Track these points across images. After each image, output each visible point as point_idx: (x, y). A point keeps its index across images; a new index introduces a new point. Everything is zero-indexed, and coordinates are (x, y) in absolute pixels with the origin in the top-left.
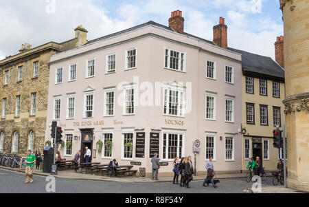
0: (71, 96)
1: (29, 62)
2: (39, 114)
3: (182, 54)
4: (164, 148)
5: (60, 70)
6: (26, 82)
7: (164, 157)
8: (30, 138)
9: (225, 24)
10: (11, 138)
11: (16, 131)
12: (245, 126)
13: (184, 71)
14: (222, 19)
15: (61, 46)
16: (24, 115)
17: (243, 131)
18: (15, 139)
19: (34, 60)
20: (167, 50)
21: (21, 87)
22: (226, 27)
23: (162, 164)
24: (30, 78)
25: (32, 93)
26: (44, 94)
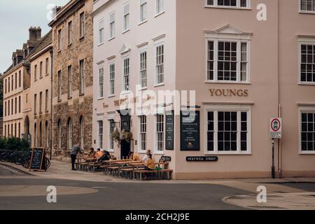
0: (112, 62)
1: (76, 15)
2: (87, 92)
4: (210, 135)
5: (101, 24)
6: (75, 45)
7: (210, 147)
16: (75, 94)
19: (80, 12)
21: (71, 53)
23: (205, 159)
24: (78, 38)
25: (80, 61)
26: (90, 61)
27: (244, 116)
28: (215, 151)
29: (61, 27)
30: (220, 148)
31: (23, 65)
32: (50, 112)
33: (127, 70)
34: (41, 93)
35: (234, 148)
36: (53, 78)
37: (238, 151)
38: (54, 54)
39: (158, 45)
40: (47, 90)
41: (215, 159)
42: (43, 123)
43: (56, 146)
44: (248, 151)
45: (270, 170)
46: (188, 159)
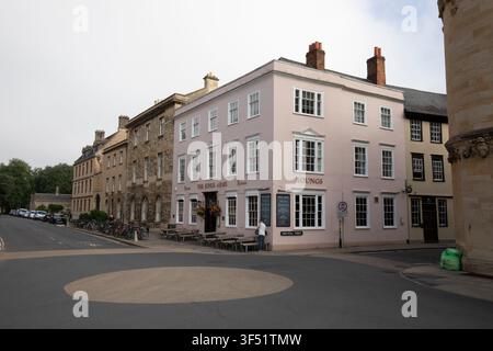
1: (155, 119)
2: (166, 177)
3: (319, 96)
4: (297, 214)
5: (183, 125)
6: (153, 141)
8: (158, 205)
9: (382, 55)
10: (141, 205)
11: (145, 197)
12: (411, 182)
13: (322, 115)
14: (377, 50)
15: (187, 98)
16: (153, 179)
17: (408, 190)
18: (144, 207)
19: (160, 116)
20: (297, 92)
21: (148, 147)
22: (383, 59)
23: (293, 233)
24: (157, 136)
25: (159, 154)
26: (170, 154)
27: (320, 198)
28: (301, 227)
29: (137, 128)
30: (304, 225)
32: (123, 192)
34: (114, 177)
35: (313, 225)
36: (128, 166)
37: (316, 227)
38: (129, 148)
41: (301, 233)
42: (115, 200)
44: (323, 227)
45: (337, 241)
46: (282, 234)
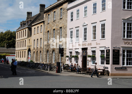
0: (77, 29)
1: (58, 9)
5: (72, 13)
6: (57, 21)
7: (123, 64)
10: (52, 54)
19: (60, 8)
21: (55, 24)
24: (59, 18)
25: (60, 28)
26: (65, 28)
28: (125, 65)
29: (50, 13)
30: (127, 64)
31: (28, 27)
32: (42, 47)
33: (85, 32)
34: (38, 39)
36: (45, 34)
38: (45, 24)
39: (102, 24)
40: (41, 39)
42: (39, 52)
43: (46, 61)
46: (115, 68)
